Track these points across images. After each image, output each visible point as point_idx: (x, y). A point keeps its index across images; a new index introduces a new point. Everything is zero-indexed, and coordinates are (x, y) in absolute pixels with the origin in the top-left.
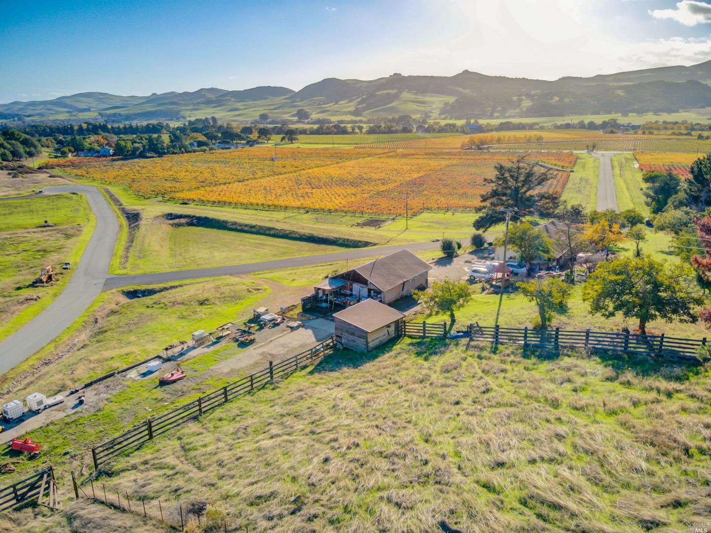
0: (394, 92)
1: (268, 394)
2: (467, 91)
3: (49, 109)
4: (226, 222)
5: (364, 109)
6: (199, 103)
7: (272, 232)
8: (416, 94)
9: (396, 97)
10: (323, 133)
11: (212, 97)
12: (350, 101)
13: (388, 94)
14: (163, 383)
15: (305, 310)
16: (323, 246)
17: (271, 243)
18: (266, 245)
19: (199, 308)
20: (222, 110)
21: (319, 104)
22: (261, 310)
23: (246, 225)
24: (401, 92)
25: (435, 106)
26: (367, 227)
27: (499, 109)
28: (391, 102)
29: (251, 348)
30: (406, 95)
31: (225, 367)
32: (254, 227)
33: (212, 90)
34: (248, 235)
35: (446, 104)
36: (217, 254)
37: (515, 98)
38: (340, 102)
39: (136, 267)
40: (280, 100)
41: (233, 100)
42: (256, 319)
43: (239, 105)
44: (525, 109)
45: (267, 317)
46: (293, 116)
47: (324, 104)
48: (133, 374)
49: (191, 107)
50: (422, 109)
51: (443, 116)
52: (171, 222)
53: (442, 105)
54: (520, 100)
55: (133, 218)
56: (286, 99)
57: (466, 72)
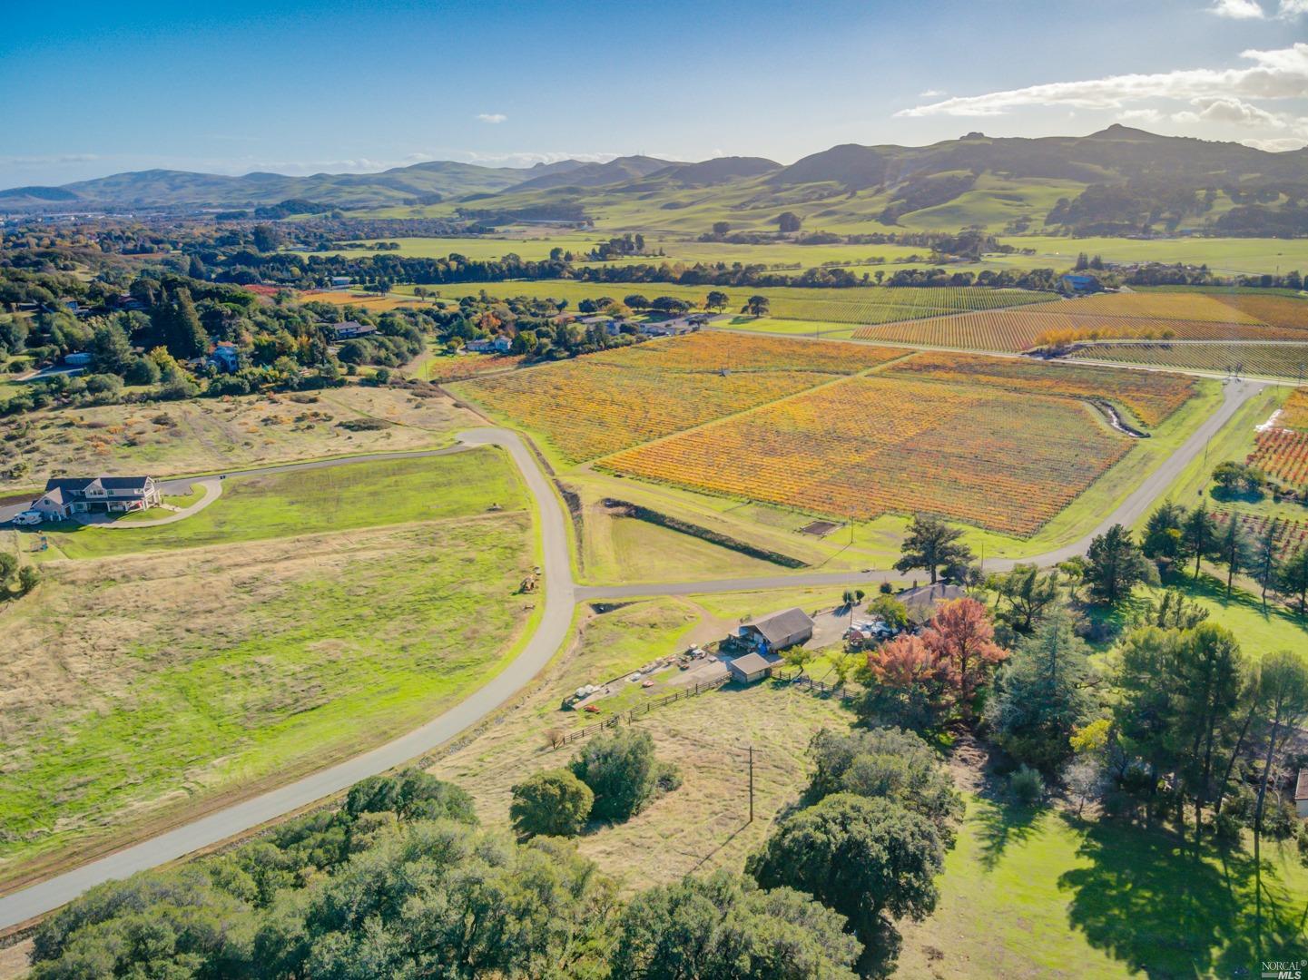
0: (961, 173)
1: (694, 699)
2: (1110, 172)
3: (375, 193)
4: (663, 517)
5: (902, 211)
6: (614, 191)
7: (709, 536)
8: (1007, 178)
9: (965, 186)
10: (814, 285)
11: (638, 176)
12: (878, 191)
13: (950, 179)
14: (644, 687)
15: (721, 649)
16: (757, 561)
17: (708, 551)
18: (702, 554)
19: (651, 631)
20: (652, 205)
21: (821, 197)
22: (693, 646)
23: (683, 524)
24: (977, 175)
25: (1038, 206)
26: (810, 535)
27: (1166, 215)
28: (954, 197)
29: (687, 672)
30: (987, 181)
31: (673, 681)
32: (690, 527)
33: (638, 161)
34: (685, 537)
35: (1062, 202)
36: (657, 563)
37: (1202, 194)
38: (860, 193)
39: (593, 577)
40: (754, 184)
41: (671, 183)
42: (689, 652)
43: (681, 196)
44: (1216, 218)
45: (696, 652)
46: (773, 222)
47: (829, 196)
48: (627, 679)
49: (600, 198)
50: (1013, 211)
51: (1051, 228)
52: (610, 511)
53: (1052, 204)
54: (1210, 199)
55: (573, 500)
56: (764, 183)
57: (1116, 128)
